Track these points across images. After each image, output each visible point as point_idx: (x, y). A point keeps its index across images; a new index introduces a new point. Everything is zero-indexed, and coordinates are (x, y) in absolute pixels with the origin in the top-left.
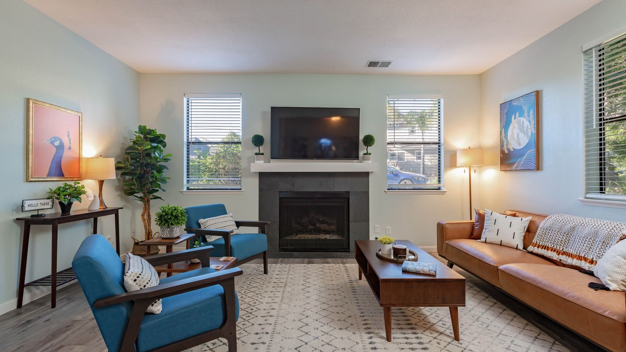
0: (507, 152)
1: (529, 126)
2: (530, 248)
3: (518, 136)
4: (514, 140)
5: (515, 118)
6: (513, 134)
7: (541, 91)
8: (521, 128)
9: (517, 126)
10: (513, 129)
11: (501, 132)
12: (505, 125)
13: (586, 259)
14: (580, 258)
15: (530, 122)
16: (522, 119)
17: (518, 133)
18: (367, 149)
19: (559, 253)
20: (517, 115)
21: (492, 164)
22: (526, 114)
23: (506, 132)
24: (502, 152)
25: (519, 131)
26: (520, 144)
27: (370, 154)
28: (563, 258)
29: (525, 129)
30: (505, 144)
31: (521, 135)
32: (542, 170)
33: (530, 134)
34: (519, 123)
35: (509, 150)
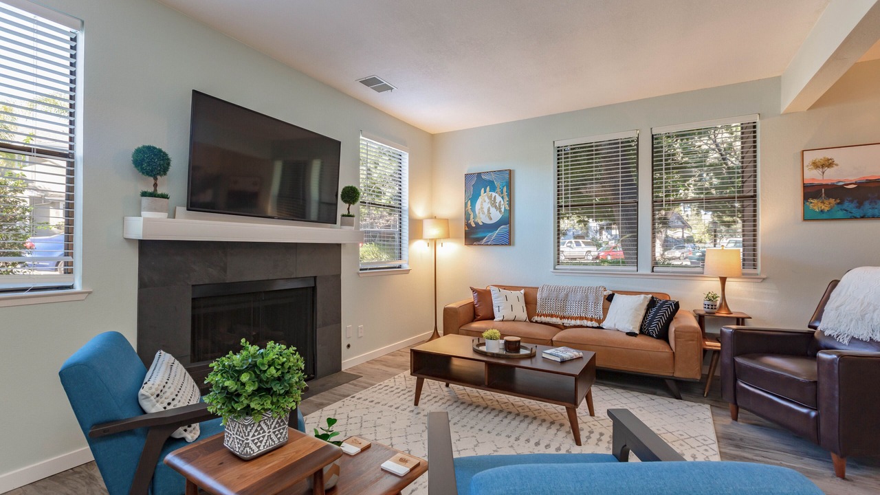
0: (474, 225)
1: (502, 203)
2: (536, 318)
3: (489, 210)
4: (484, 213)
5: (485, 192)
6: (482, 208)
7: (514, 171)
8: (493, 203)
9: (487, 200)
10: (482, 202)
11: (466, 204)
12: (472, 198)
13: (586, 319)
14: (581, 318)
15: (503, 198)
16: (494, 194)
17: (489, 208)
18: (348, 209)
19: (561, 318)
20: (488, 188)
21: (456, 238)
22: (498, 190)
23: (473, 205)
24: (468, 225)
25: (489, 205)
26: (491, 219)
27: (353, 216)
28: (566, 322)
29: (497, 205)
30: (472, 216)
31: (493, 210)
32: (514, 245)
33: (503, 210)
34: (490, 197)
35: (477, 224)
